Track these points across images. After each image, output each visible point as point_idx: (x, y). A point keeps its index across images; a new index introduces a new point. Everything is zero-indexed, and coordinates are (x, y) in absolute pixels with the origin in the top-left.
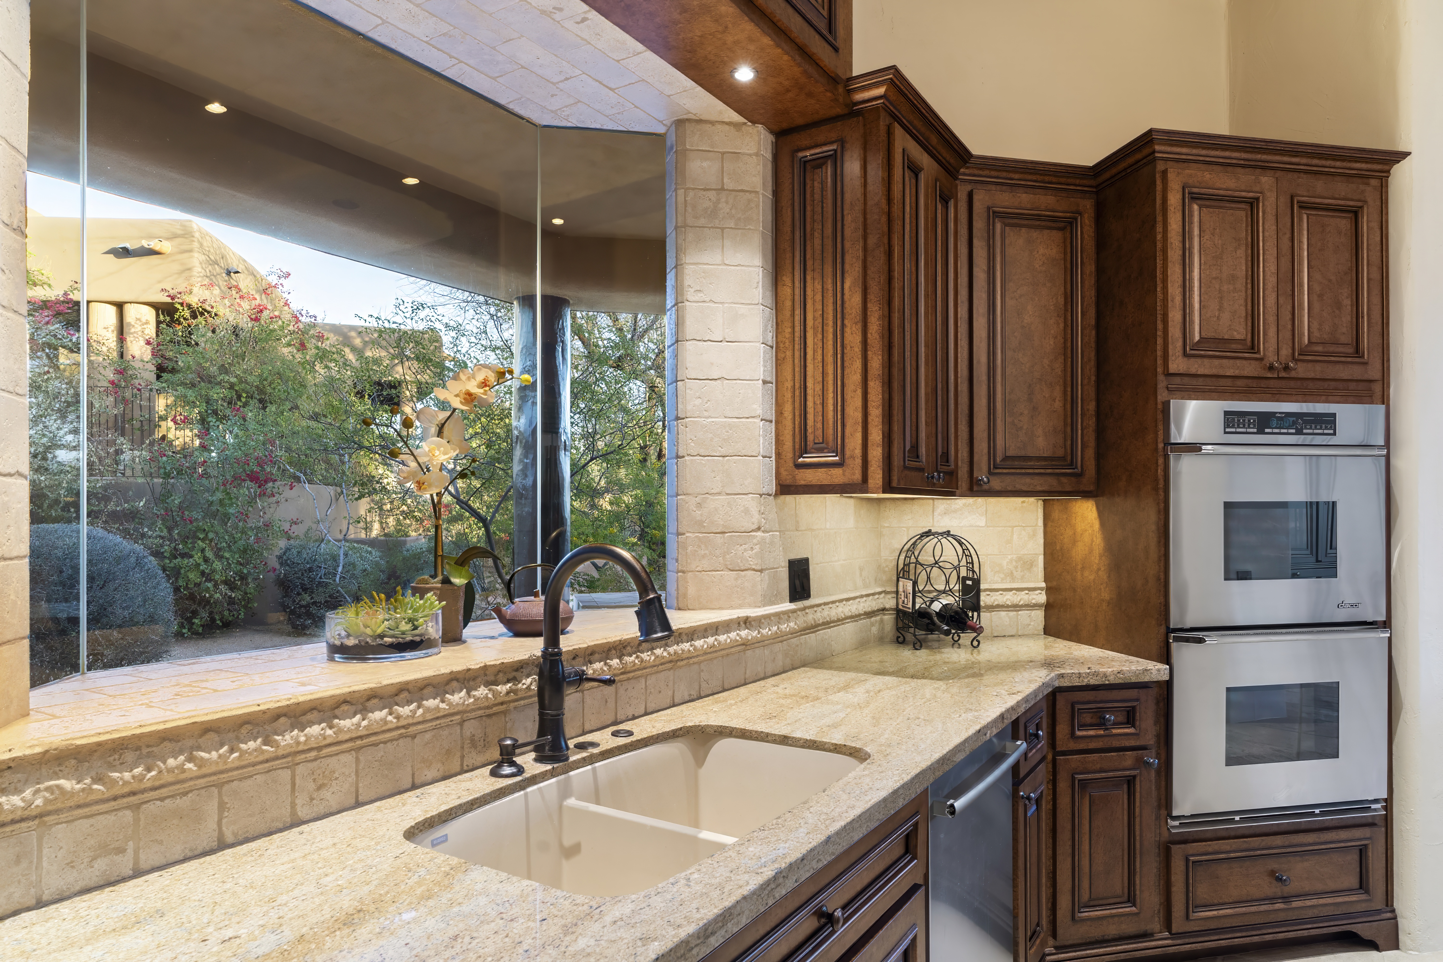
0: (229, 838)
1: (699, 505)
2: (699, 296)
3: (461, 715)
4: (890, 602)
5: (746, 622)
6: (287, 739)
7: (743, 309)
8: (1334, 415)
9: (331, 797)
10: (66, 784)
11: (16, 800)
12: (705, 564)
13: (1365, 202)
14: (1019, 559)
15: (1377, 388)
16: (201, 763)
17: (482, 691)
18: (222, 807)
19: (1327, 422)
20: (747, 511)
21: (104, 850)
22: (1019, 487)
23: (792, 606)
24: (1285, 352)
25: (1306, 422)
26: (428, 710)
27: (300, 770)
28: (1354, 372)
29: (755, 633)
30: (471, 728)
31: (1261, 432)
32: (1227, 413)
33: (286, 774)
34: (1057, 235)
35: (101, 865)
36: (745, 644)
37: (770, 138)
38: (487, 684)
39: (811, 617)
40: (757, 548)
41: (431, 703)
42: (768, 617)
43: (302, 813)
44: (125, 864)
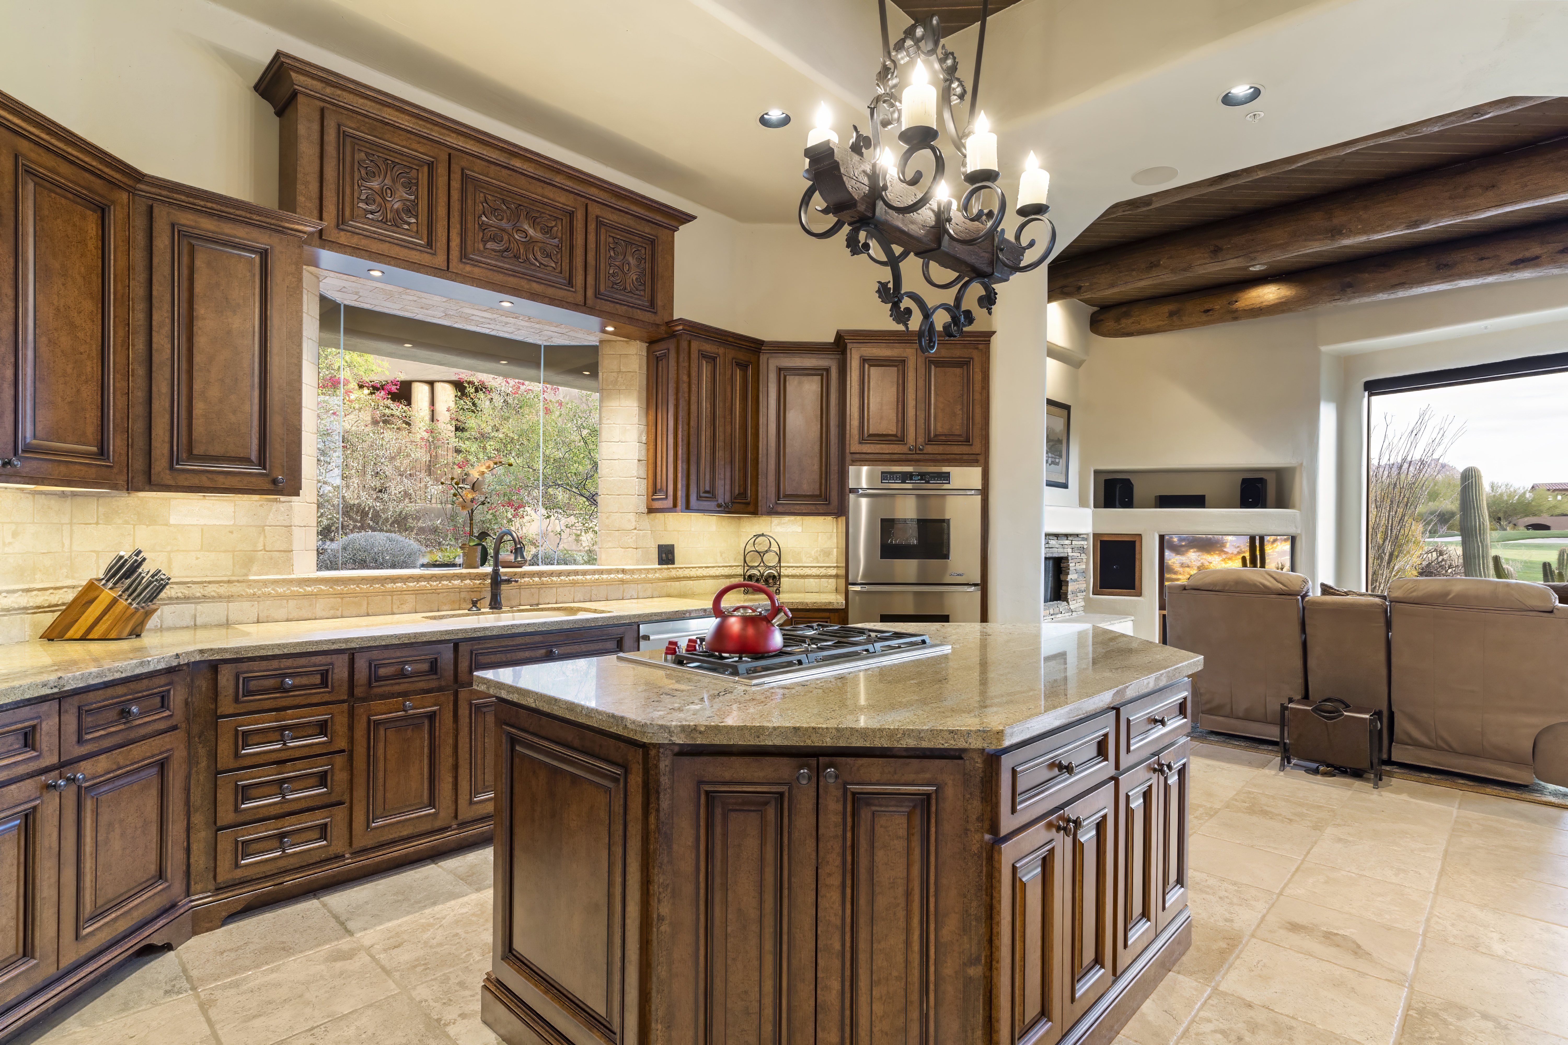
0: (370, 614)
1: (607, 518)
2: (608, 421)
3: (460, 590)
4: (740, 571)
5: (623, 571)
6: (389, 586)
7: (628, 427)
8: (949, 473)
9: (406, 607)
10: (323, 587)
11: (309, 589)
12: (610, 545)
13: (972, 358)
14: (822, 550)
15: (981, 458)
16: (361, 589)
17: (468, 582)
18: (368, 604)
19: (944, 477)
20: (629, 521)
21: (332, 608)
22: (792, 511)
23: (660, 567)
24: (921, 440)
25: (932, 477)
26: (443, 585)
27: (395, 597)
28: (965, 449)
29: (628, 577)
30: (463, 595)
31: (903, 482)
32: (882, 473)
33: (389, 598)
34: (817, 379)
35: (332, 612)
36: (622, 581)
37: (645, 345)
38: (471, 579)
39: (674, 573)
40: (634, 538)
41: (445, 582)
42: (638, 570)
43: (395, 611)
44: (339, 613)
